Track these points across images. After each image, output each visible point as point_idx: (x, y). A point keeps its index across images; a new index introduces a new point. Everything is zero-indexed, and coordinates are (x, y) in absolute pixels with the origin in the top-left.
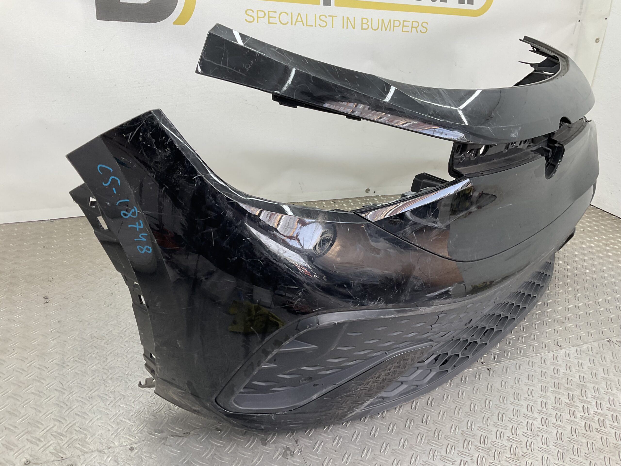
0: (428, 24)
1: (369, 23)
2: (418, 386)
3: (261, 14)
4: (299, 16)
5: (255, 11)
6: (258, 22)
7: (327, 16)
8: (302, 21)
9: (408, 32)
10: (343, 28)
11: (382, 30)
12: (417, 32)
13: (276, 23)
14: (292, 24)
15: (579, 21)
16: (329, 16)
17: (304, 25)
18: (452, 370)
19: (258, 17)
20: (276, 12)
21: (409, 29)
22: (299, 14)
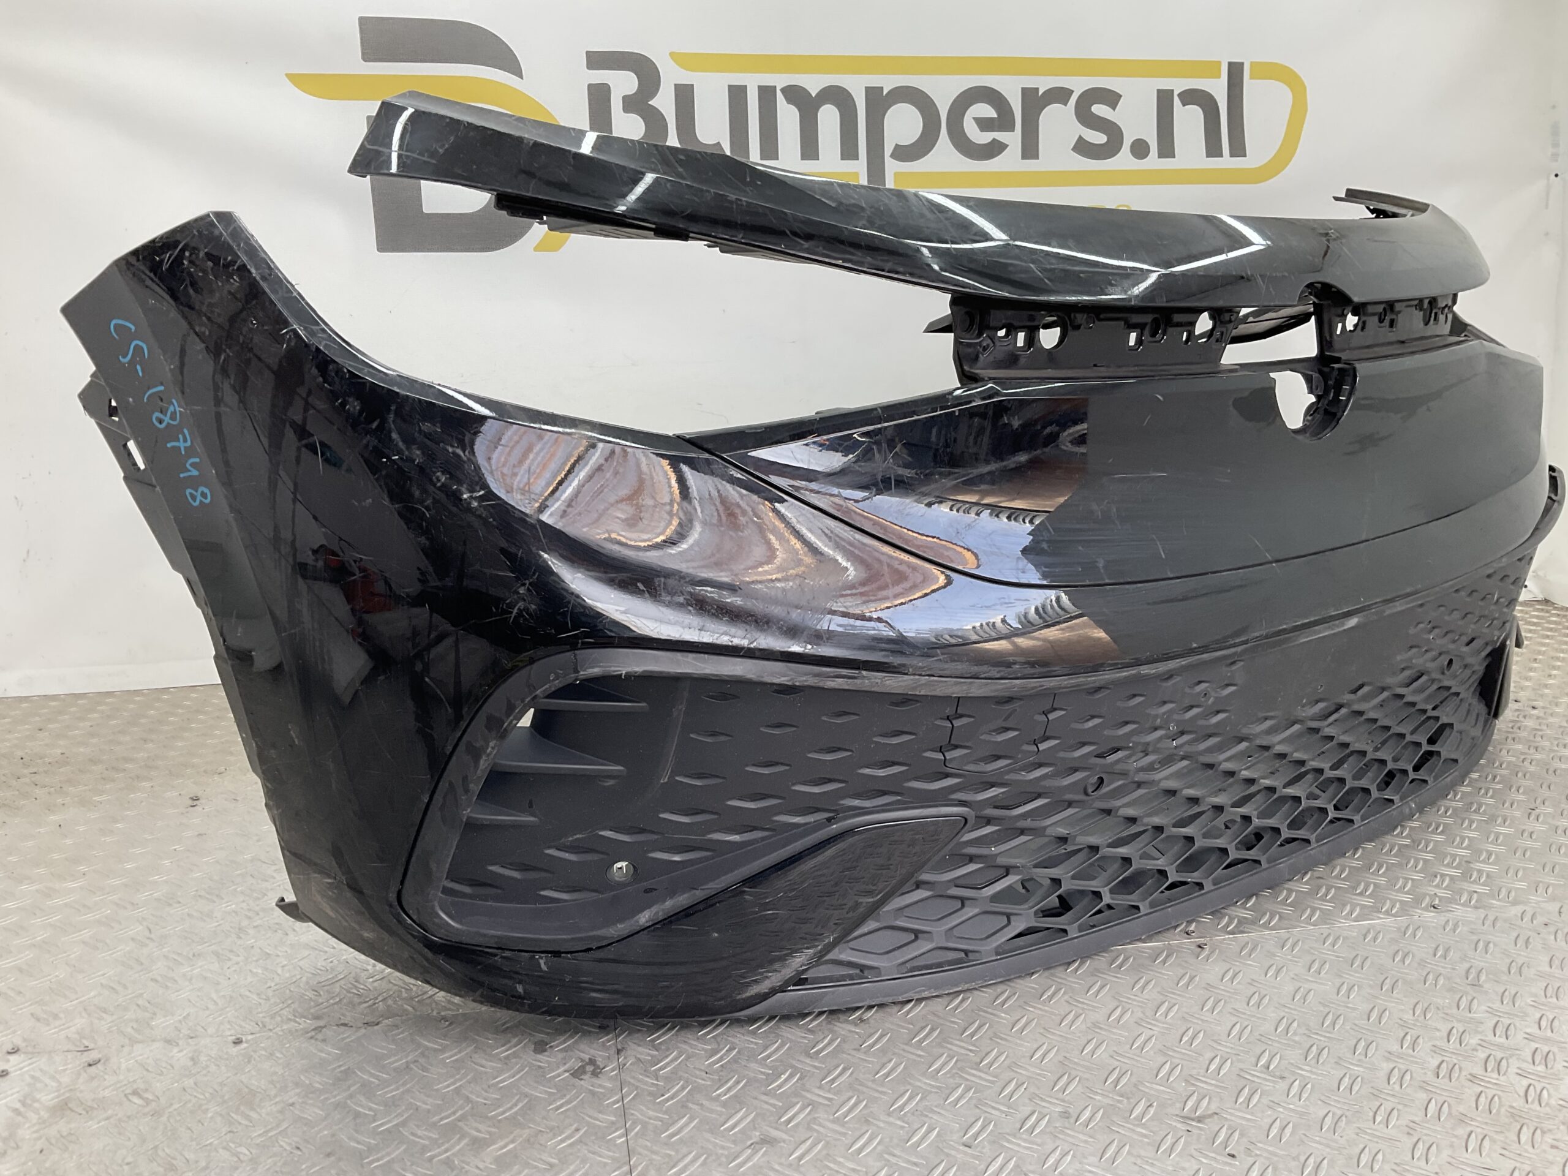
2: (970, 954)
15: (1557, 175)
18: (1080, 931)
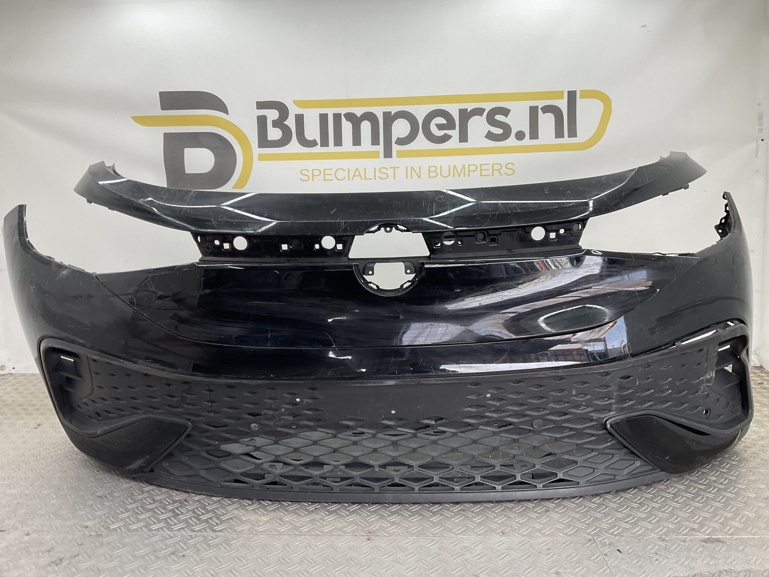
0: (513, 165)
1: (438, 171)
3: (316, 173)
4: (357, 171)
5: (311, 171)
6: (313, 180)
7: (388, 168)
8: (360, 176)
9: (489, 175)
10: (407, 178)
11: (454, 176)
12: (501, 175)
13: (332, 180)
14: (349, 179)
15: (762, 140)
16: (390, 168)
17: (362, 179)
19: (313, 176)
20: (332, 169)
21: (490, 172)
22: (357, 169)
